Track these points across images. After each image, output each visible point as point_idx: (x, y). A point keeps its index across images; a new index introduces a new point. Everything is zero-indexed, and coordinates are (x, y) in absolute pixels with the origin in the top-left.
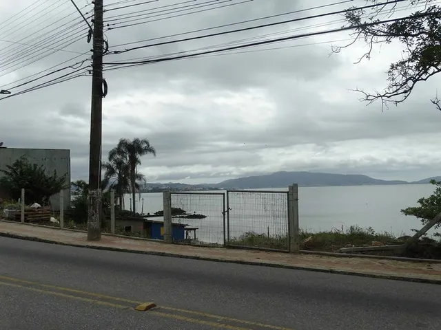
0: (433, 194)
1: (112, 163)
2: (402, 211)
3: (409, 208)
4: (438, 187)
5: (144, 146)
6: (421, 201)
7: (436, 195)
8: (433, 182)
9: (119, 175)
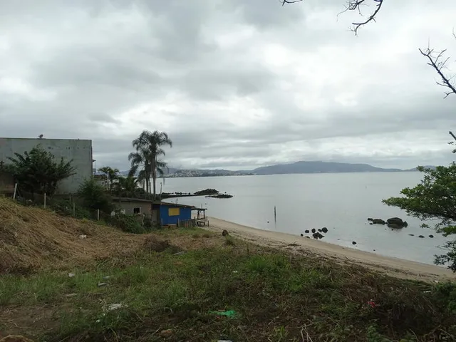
0: (420, 183)
1: (139, 152)
2: (384, 201)
3: (392, 198)
4: (427, 175)
5: (164, 137)
6: (405, 192)
7: (423, 184)
8: (421, 169)
9: (146, 163)
